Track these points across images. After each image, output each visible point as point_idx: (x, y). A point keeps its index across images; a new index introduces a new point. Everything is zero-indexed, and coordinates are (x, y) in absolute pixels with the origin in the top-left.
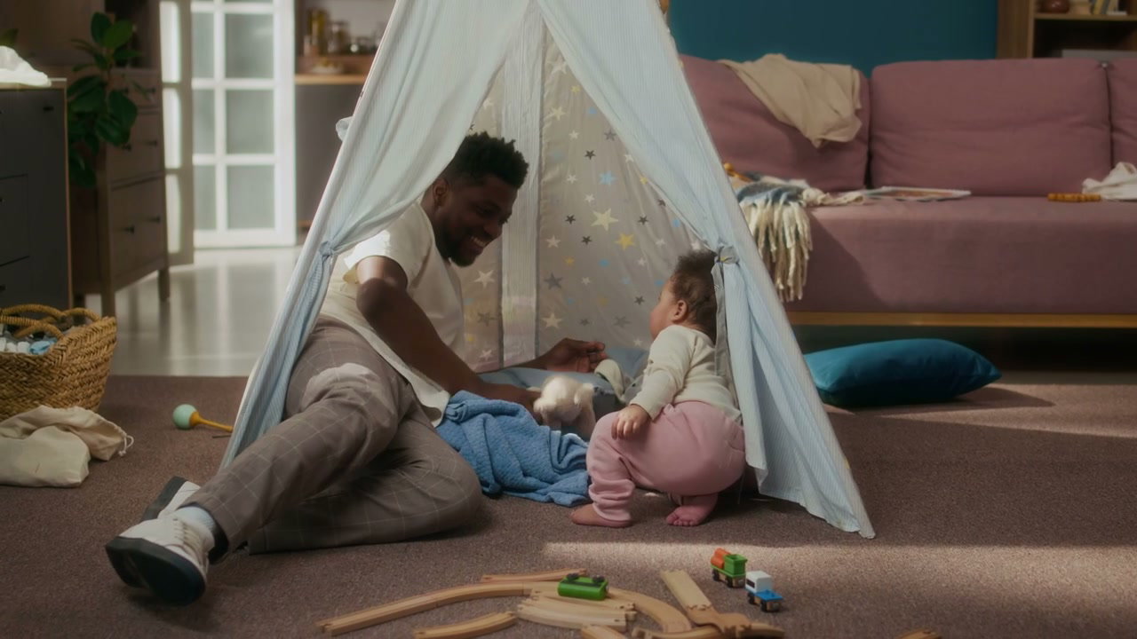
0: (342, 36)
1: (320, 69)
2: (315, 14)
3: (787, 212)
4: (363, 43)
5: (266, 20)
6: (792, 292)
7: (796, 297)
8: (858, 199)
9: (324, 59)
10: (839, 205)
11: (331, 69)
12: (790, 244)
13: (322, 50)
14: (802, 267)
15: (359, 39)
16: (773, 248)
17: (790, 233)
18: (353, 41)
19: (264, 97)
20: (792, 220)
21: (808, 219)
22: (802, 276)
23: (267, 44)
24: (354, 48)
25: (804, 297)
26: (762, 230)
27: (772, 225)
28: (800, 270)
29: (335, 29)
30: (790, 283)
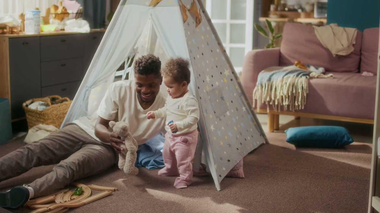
3: (300, 80)
6: (300, 106)
7: (302, 108)
8: (332, 76)
10: (325, 78)
12: (300, 91)
14: (304, 98)
16: (294, 91)
17: (300, 87)
20: (301, 83)
21: (307, 83)
22: (304, 101)
25: (305, 108)
26: (291, 85)
27: (295, 83)
28: (303, 99)
30: (299, 103)
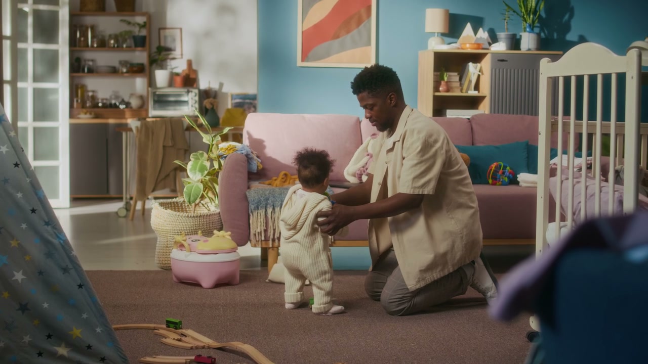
0: (93, 98)
1: (82, 116)
2: (79, 86)
4: (105, 101)
5: (55, 91)
9: (84, 110)
11: (88, 116)
13: (83, 106)
15: (103, 100)
18: (100, 101)
19: (54, 131)
23: (56, 103)
24: (100, 105)
29: (90, 94)
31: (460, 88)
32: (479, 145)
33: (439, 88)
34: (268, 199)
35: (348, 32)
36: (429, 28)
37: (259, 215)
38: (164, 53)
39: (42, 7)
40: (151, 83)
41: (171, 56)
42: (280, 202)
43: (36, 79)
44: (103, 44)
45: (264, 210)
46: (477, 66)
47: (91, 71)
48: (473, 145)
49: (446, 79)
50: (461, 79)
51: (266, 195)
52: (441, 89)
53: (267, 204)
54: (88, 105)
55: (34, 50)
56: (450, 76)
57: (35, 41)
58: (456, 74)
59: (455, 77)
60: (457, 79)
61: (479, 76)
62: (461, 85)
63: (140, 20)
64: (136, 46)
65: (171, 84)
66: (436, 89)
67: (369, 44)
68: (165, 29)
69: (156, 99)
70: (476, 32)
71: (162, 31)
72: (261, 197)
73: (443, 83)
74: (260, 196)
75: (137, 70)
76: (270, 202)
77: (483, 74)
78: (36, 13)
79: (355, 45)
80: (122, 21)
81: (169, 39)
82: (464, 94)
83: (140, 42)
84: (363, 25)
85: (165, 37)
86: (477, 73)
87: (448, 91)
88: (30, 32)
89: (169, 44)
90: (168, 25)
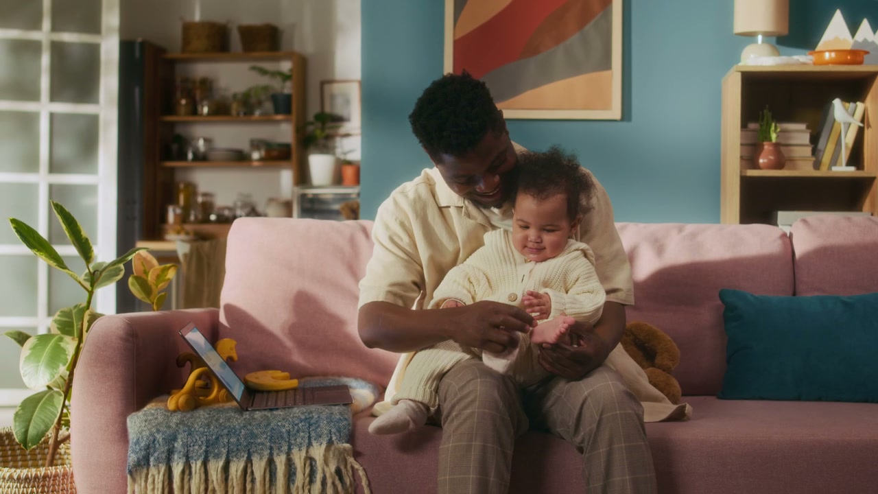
0: (204, 206)
2: (181, 186)
11: (180, 236)
15: (221, 209)
18: (216, 211)
24: (213, 217)
29: (200, 199)
31: (814, 159)
32: (806, 294)
33: (758, 159)
34: (175, 439)
35: (559, 40)
36: (741, 25)
37: (150, 480)
38: (330, 124)
39: (68, 37)
40: (303, 177)
41: (342, 130)
42: (204, 448)
43: (54, 167)
44: (221, 111)
45: (163, 468)
46: (856, 106)
47: (201, 158)
48: (794, 294)
49: (774, 136)
50: (814, 140)
51: (169, 427)
52: (761, 161)
53: (170, 452)
54: (192, 218)
55: (52, 116)
56: (783, 131)
57: (54, 97)
58: (803, 127)
59: (799, 133)
60: (805, 138)
61: (861, 132)
62: (815, 152)
63: (286, 66)
64: (277, 112)
65: (338, 179)
66: (750, 159)
67: (606, 64)
68: (332, 82)
69: (308, 205)
70: (853, 28)
71: (327, 87)
72: (158, 431)
73: (767, 147)
74: (154, 430)
75: (277, 155)
76: (178, 445)
77: (869, 126)
78: (58, 50)
79: (575, 68)
80: (254, 68)
81: (339, 101)
82: (823, 172)
83: (283, 105)
84: (593, 22)
85: (332, 97)
86: (856, 123)
87: (779, 164)
88: (45, 83)
89: (339, 110)
90: (338, 76)
